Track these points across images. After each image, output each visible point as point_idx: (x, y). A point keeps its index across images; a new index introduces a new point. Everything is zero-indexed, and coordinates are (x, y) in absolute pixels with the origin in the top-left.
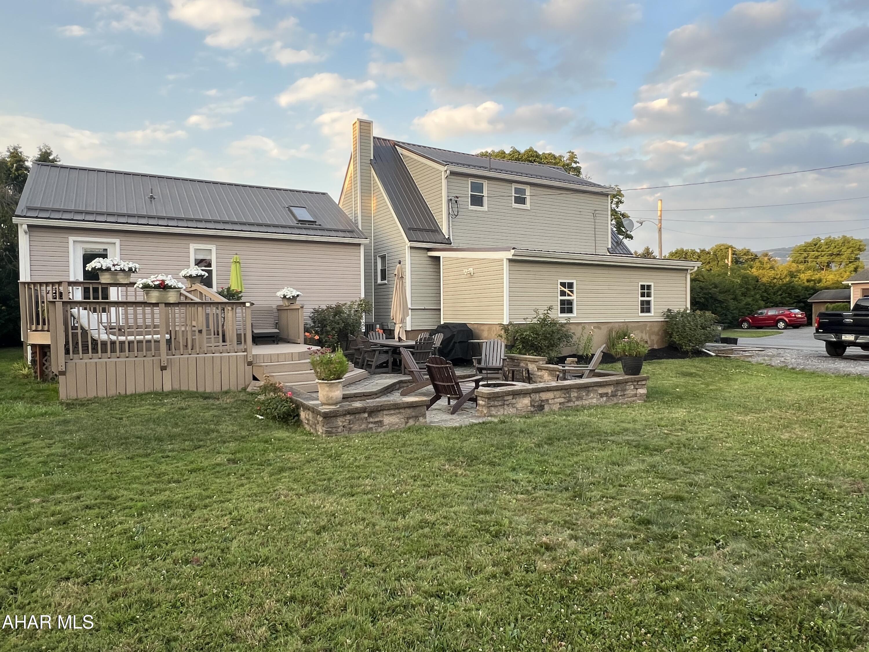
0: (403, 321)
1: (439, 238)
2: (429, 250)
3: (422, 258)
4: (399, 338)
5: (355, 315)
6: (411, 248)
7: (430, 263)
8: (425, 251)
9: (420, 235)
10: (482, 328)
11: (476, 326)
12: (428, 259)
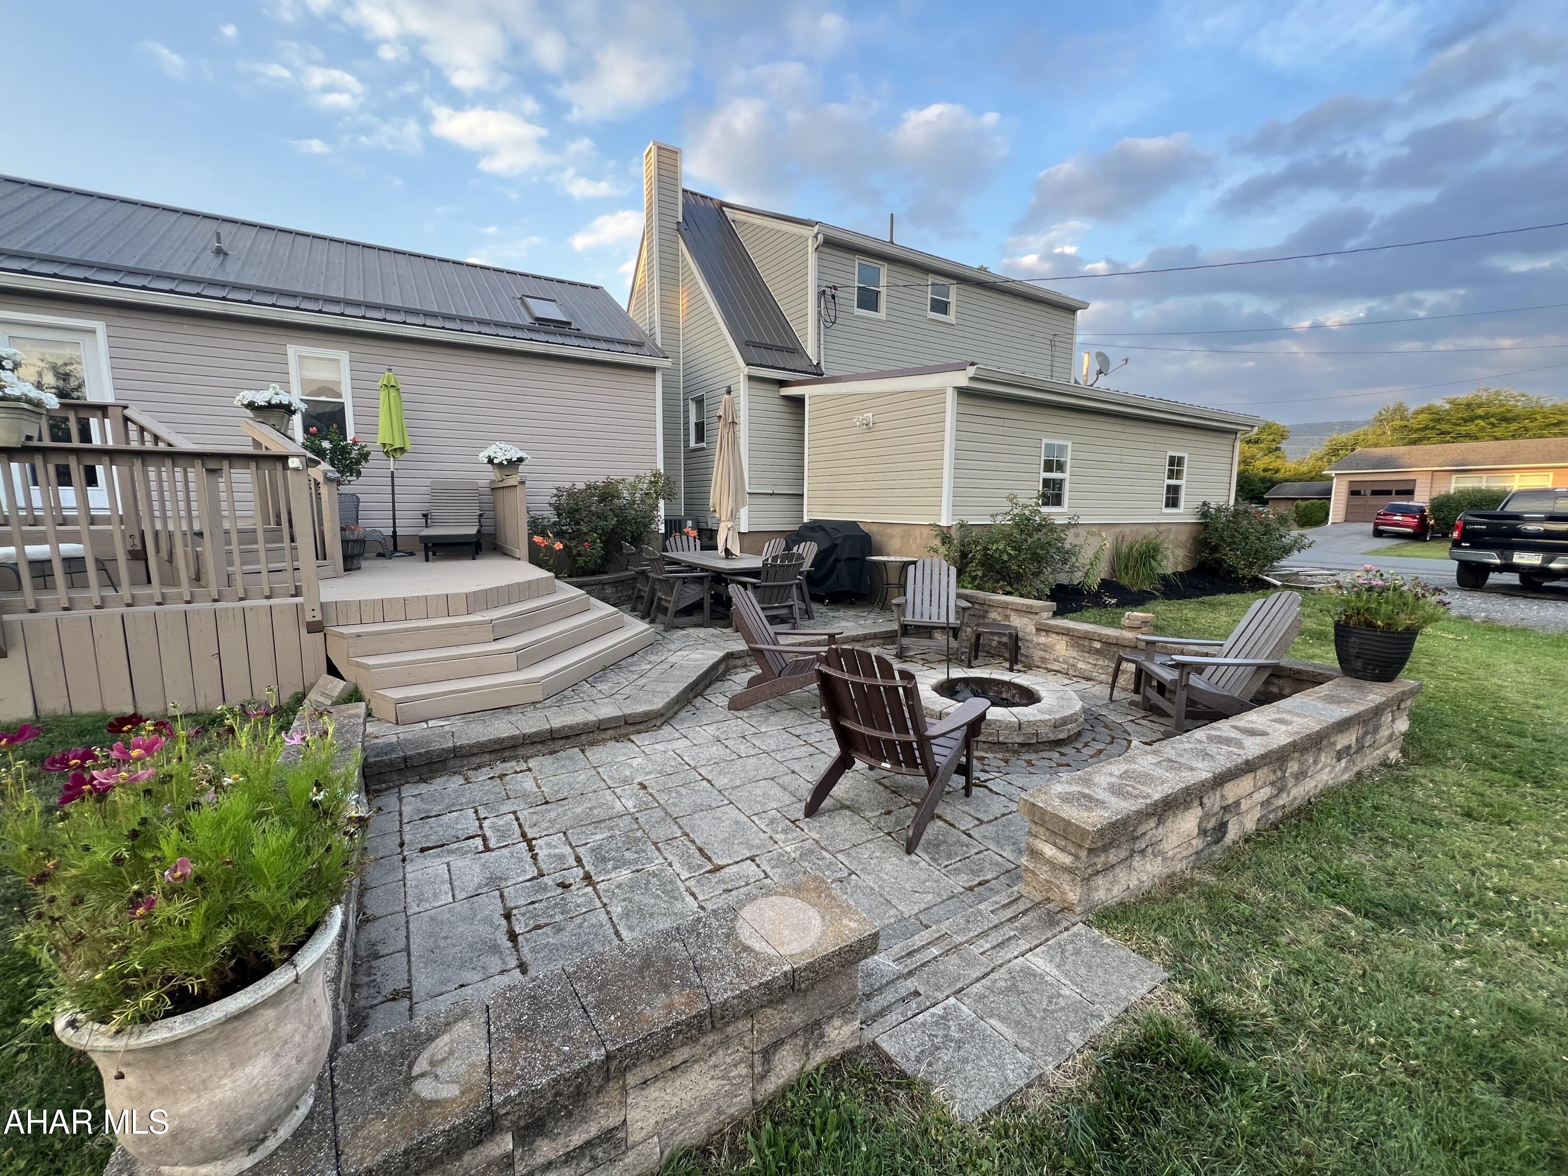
0: (734, 516)
1: (800, 364)
2: (782, 383)
3: (770, 398)
4: (727, 550)
5: (643, 501)
6: (751, 378)
7: (784, 409)
8: (775, 388)
9: (767, 356)
10: (889, 530)
11: (874, 528)
12: (781, 402)
